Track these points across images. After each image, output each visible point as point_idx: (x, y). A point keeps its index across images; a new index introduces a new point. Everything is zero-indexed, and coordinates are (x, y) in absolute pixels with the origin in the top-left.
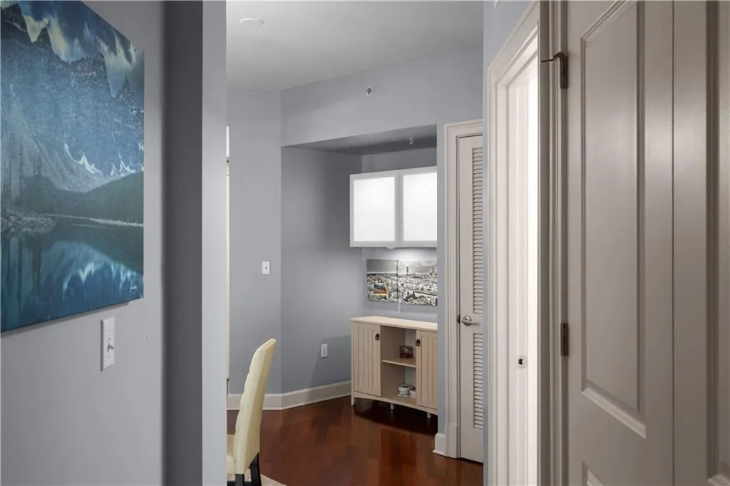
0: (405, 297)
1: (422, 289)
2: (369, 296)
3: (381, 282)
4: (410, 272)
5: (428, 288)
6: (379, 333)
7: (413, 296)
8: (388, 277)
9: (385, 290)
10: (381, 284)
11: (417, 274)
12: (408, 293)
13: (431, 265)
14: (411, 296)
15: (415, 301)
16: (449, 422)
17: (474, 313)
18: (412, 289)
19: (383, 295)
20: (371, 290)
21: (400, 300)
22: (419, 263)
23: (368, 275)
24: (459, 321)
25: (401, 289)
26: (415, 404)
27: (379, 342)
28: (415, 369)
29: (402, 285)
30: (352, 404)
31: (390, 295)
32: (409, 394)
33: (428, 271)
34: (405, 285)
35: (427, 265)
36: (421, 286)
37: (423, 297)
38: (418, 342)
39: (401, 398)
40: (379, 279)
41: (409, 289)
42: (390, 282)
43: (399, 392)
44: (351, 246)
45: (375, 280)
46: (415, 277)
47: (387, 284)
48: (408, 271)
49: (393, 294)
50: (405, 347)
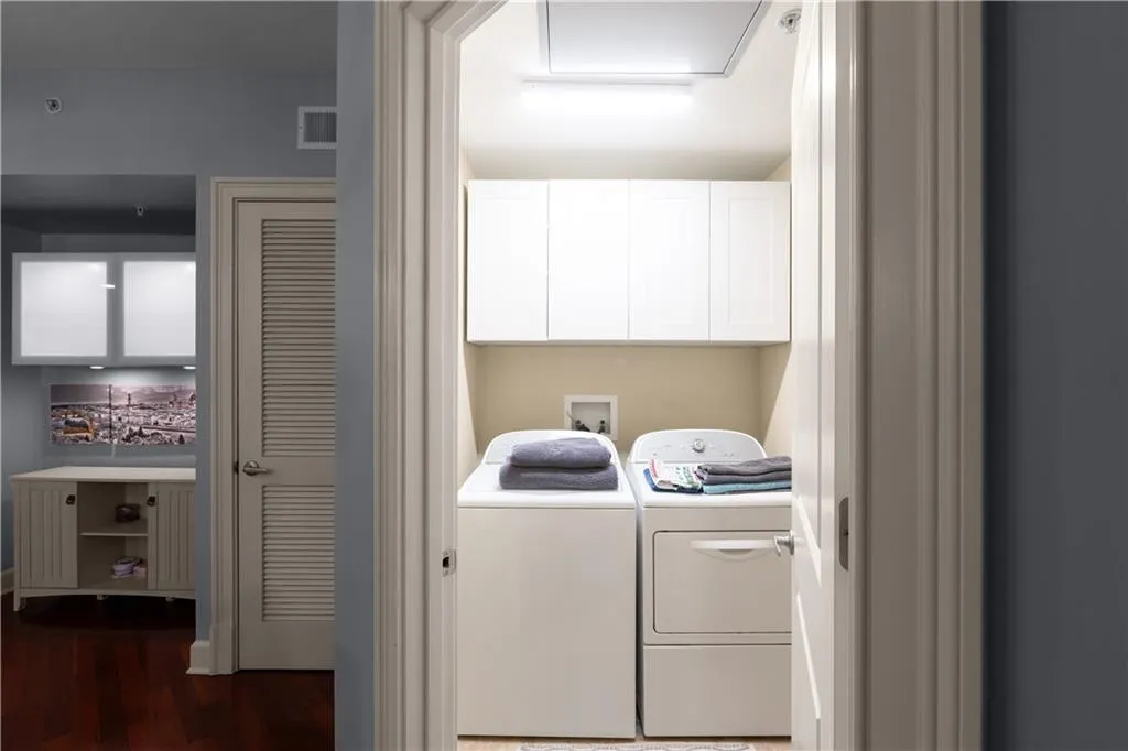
0: (124, 436)
1: (156, 423)
2: (54, 438)
3: (80, 416)
4: (133, 401)
5: (167, 421)
6: (74, 493)
7: (140, 434)
8: (92, 410)
9: (87, 428)
10: (80, 420)
11: (147, 403)
12: (130, 430)
13: (171, 391)
14: (135, 434)
15: (142, 441)
16: (218, 621)
17: (263, 456)
18: (137, 424)
19: (84, 435)
20: (57, 428)
21: (115, 441)
22: (151, 389)
23: (53, 408)
24: (236, 469)
25: (118, 425)
26: (145, 588)
27: (74, 507)
28: (146, 538)
29: (120, 419)
30: (16, 609)
31: (96, 435)
32: (132, 572)
33: (166, 399)
34: (125, 419)
35: (165, 391)
36: (153, 419)
37: (157, 434)
38: (152, 500)
39: (119, 582)
40: (74, 413)
41: (132, 424)
42: (96, 415)
43: (113, 572)
44: (13, 363)
45: (66, 415)
46: (142, 407)
47: (91, 420)
48: (129, 399)
49: (101, 434)
50: (124, 506)
